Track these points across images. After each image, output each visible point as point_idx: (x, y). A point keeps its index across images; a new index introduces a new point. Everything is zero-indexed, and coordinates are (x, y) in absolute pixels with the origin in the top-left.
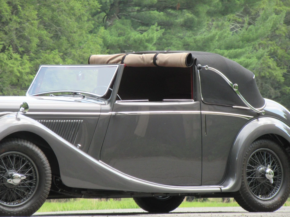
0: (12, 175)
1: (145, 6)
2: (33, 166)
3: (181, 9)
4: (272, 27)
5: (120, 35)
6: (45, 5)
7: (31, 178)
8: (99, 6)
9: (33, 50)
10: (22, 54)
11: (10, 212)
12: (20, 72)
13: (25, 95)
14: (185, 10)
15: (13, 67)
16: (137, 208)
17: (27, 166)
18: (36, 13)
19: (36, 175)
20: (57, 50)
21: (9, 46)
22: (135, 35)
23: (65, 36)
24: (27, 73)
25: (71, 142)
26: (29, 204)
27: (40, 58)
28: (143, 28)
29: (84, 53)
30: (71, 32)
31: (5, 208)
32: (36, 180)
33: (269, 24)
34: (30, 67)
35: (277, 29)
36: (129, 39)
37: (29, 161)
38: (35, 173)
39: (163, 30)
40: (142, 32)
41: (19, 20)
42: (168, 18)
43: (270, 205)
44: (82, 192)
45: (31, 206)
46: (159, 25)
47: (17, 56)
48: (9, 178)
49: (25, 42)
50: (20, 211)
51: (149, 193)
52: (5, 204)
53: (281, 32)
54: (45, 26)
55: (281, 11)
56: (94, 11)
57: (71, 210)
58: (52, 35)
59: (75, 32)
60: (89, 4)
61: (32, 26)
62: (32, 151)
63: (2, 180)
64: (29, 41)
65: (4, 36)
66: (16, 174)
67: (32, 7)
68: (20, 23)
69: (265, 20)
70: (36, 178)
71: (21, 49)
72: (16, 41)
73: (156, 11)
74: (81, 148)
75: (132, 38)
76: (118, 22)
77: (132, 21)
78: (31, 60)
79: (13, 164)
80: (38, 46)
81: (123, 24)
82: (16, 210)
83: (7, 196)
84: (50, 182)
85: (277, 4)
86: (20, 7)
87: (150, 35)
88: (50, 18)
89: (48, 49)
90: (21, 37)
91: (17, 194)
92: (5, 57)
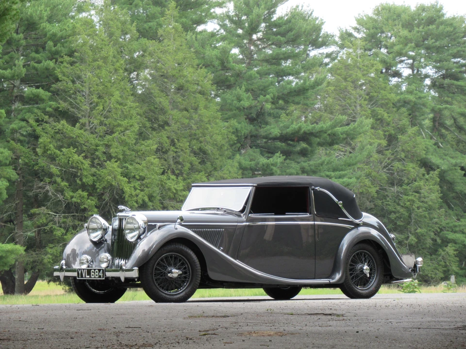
0: (171, 270)
1: (271, 139)
2: (187, 263)
3: (298, 141)
4: (367, 155)
5: (251, 160)
6: (194, 139)
7: (185, 273)
8: (236, 139)
9: (185, 173)
10: (177, 176)
11: (170, 298)
12: (176, 189)
13: (181, 210)
14: (301, 142)
15: (171, 186)
16: (265, 295)
17: (183, 264)
18: (188, 144)
19: (189, 271)
20: (203, 172)
21: (168, 170)
22: (263, 160)
23: (210, 162)
24: (181, 190)
25: (215, 246)
26: (184, 293)
27: (191, 178)
28: (269, 155)
29: (224, 174)
30: (214, 158)
31: (166, 296)
32: (189, 275)
33: (365, 153)
34: (183, 185)
35: (371, 157)
36: (258, 164)
37: (184, 260)
38: (189, 269)
39: (285, 157)
40: (268, 158)
41: (175, 150)
42: (288, 148)
43: (367, 293)
44: (224, 284)
45: (186, 294)
46: (281, 153)
47: (173, 177)
48: (169, 273)
49: (180, 166)
50: (178, 298)
51: (275, 285)
52: (166, 292)
53: (374, 159)
54: (195, 154)
55: (374, 143)
56: (232, 142)
57: (215, 297)
58: (200, 161)
59: (217, 159)
60: (228, 138)
61: (185, 154)
62: (186, 252)
63: (165, 274)
64: (183, 166)
65: (164, 162)
66: (174, 270)
67: (185, 140)
68: (176, 152)
69: (362, 150)
70: (189, 273)
71: (177, 172)
72: (173, 166)
73: (279, 143)
74: (223, 251)
75: (261, 163)
76: (250, 151)
77: (261, 150)
78: (184, 180)
79: (172, 262)
80: (189, 169)
81: (254, 152)
82: (175, 297)
83: (168, 286)
84: (200, 276)
85: (371, 138)
86: (176, 140)
87: (275, 160)
88: (199, 148)
89: (197, 171)
90: (177, 163)
91: (175, 285)
92: (166, 178)
